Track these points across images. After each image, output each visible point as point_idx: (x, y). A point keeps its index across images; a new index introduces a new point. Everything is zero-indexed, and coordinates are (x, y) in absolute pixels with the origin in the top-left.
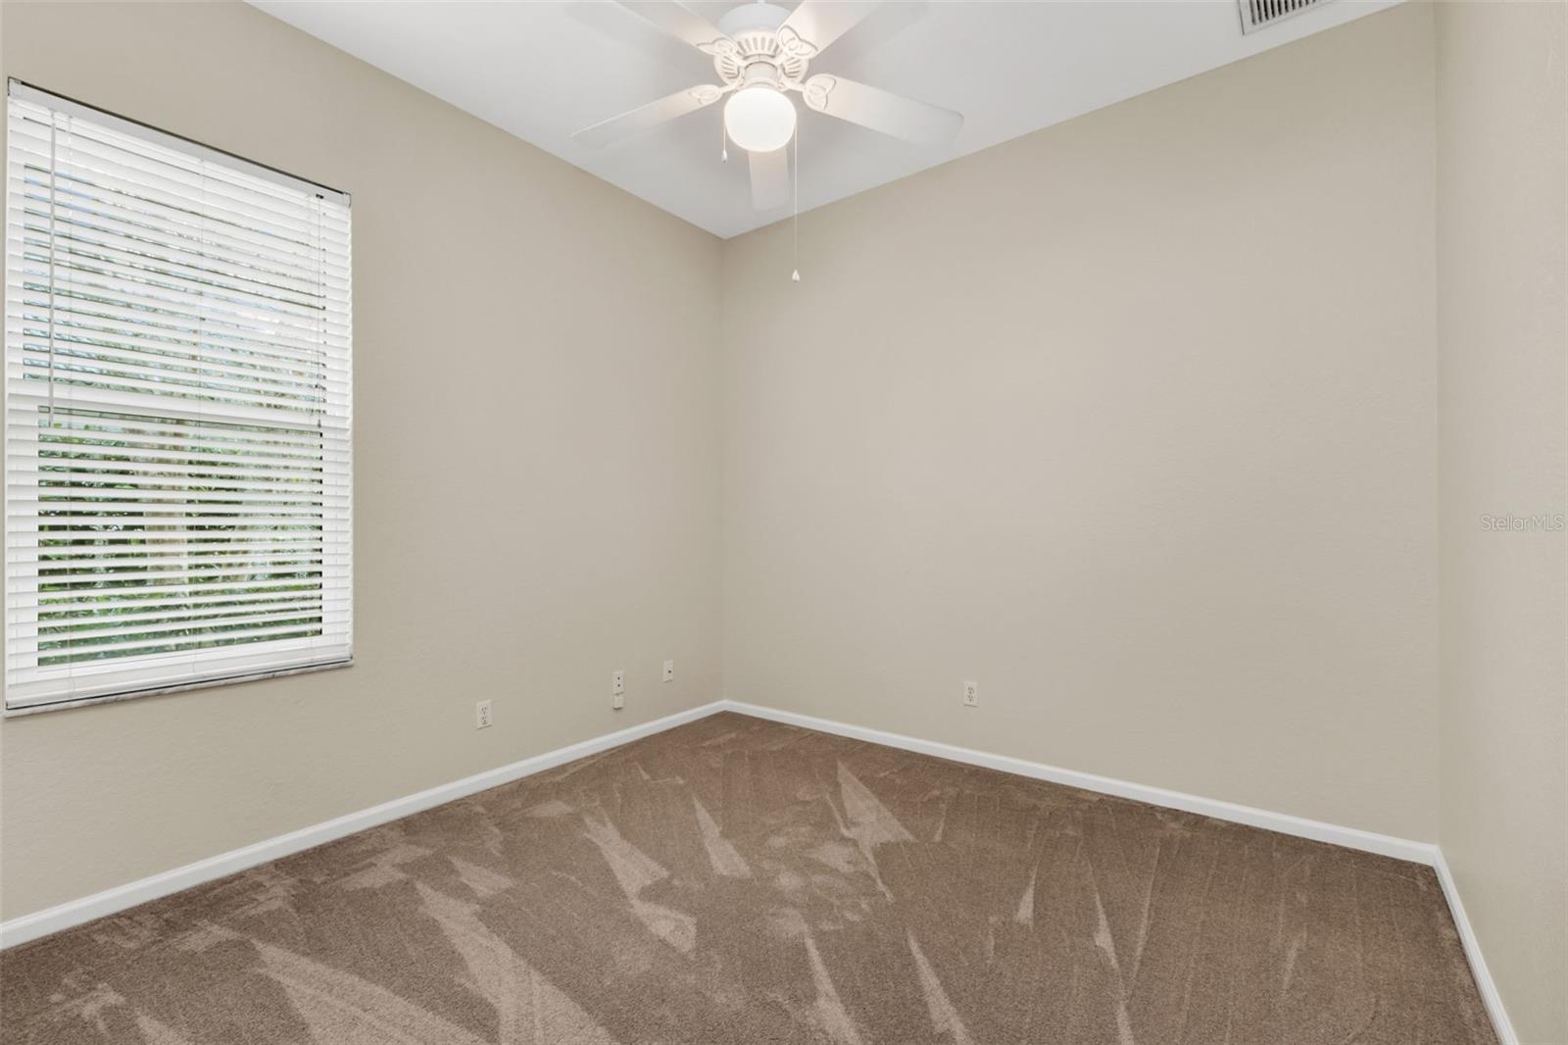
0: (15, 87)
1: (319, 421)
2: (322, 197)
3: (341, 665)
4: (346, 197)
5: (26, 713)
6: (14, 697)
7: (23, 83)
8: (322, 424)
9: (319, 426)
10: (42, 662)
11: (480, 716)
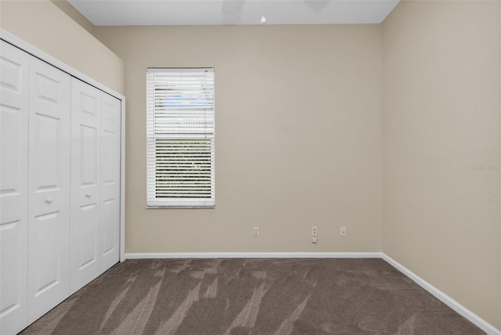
0: (148, 69)
1: (206, 136)
2: (207, 71)
3: (211, 208)
4: (213, 69)
5: (151, 208)
6: (149, 204)
7: (149, 68)
8: (207, 137)
9: (206, 137)
10: (156, 197)
11: (255, 232)
